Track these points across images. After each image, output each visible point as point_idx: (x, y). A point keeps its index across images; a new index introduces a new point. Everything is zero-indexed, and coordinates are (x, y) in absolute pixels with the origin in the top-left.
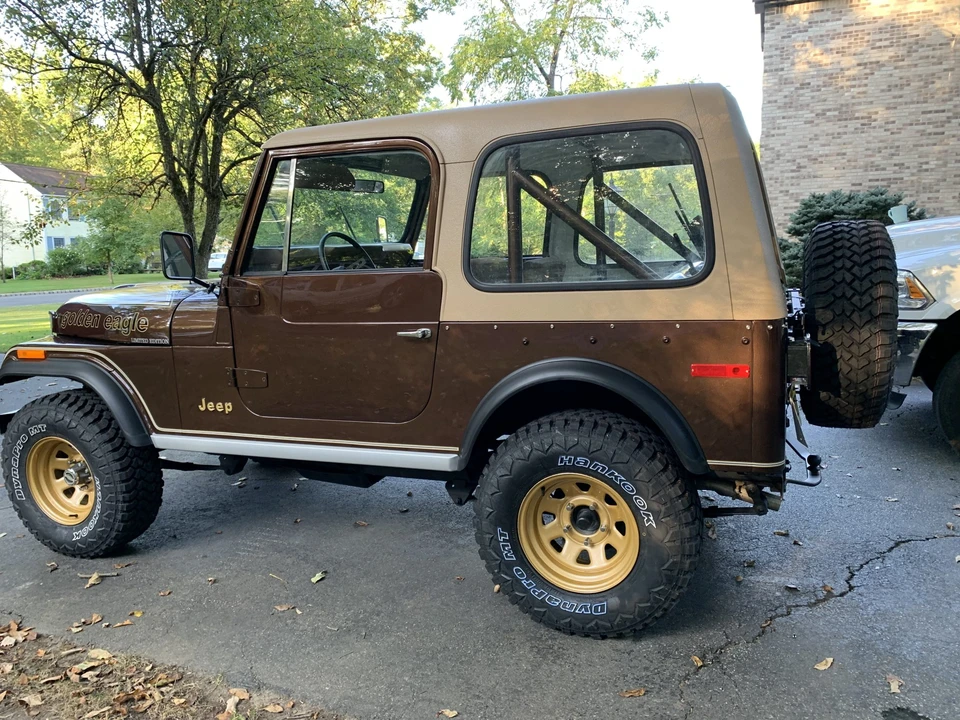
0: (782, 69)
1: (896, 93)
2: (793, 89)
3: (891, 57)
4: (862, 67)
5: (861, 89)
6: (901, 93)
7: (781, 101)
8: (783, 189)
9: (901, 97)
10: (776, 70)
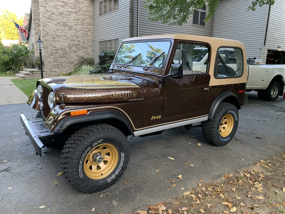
0: (46, 7)
1: (76, 21)
2: (50, 14)
3: (74, 12)
4: (68, 12)
5: (68, 18)
6: (77, 22)
7: (47, 17)
8: (50, 43)
9: (78, 23)
10: (45, 7)
